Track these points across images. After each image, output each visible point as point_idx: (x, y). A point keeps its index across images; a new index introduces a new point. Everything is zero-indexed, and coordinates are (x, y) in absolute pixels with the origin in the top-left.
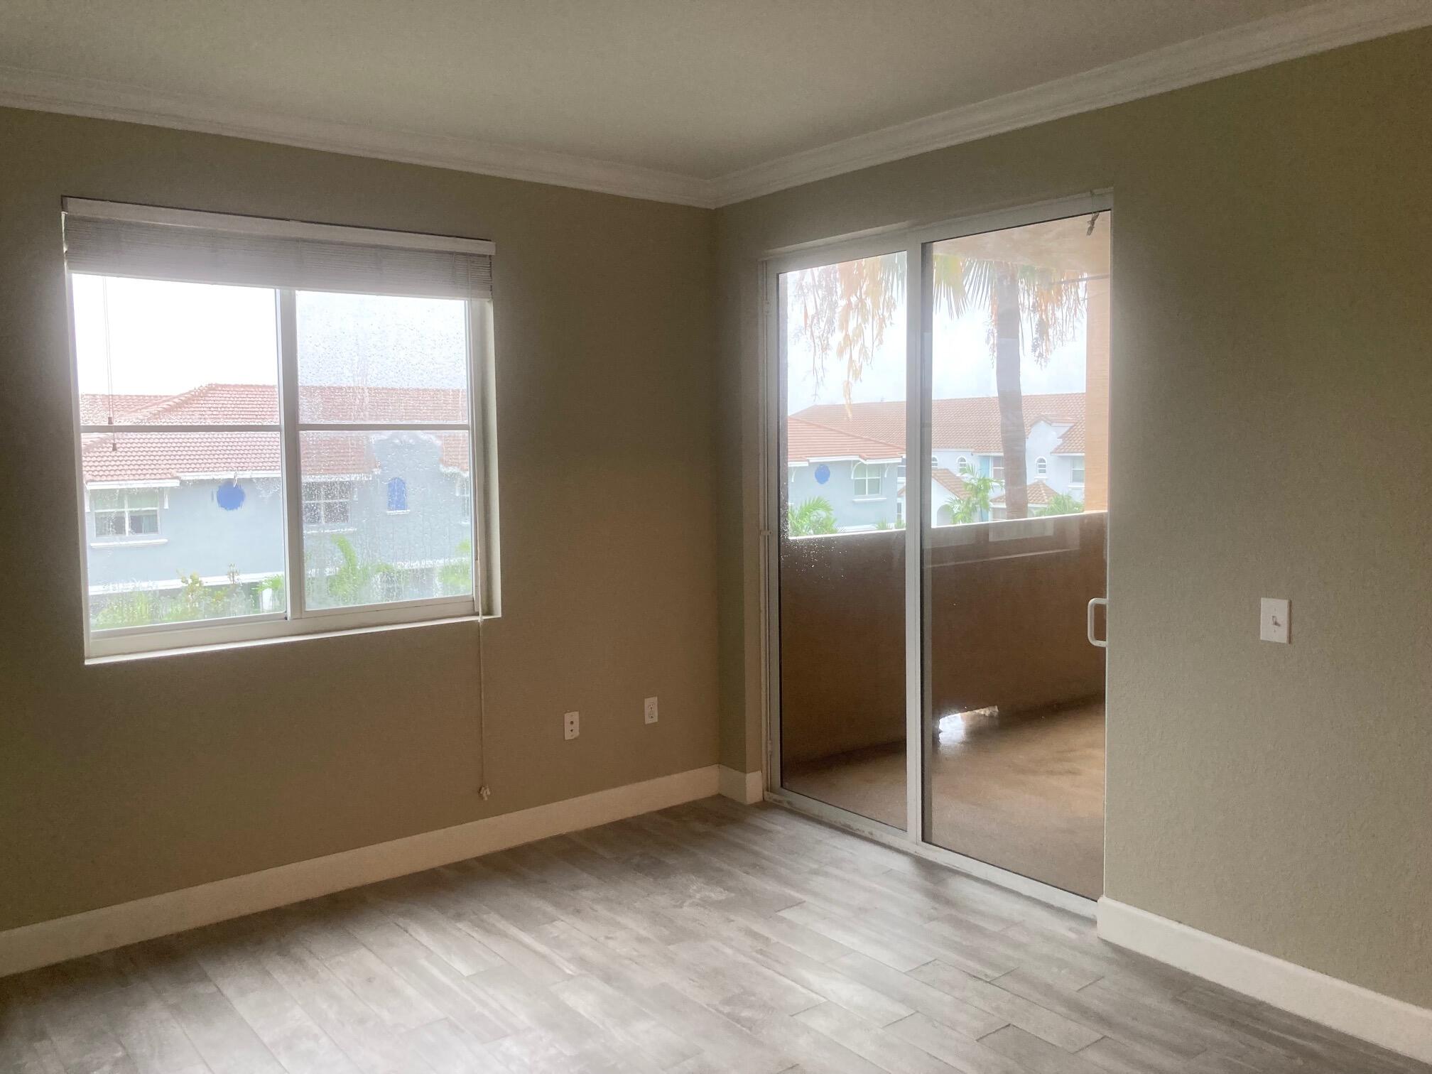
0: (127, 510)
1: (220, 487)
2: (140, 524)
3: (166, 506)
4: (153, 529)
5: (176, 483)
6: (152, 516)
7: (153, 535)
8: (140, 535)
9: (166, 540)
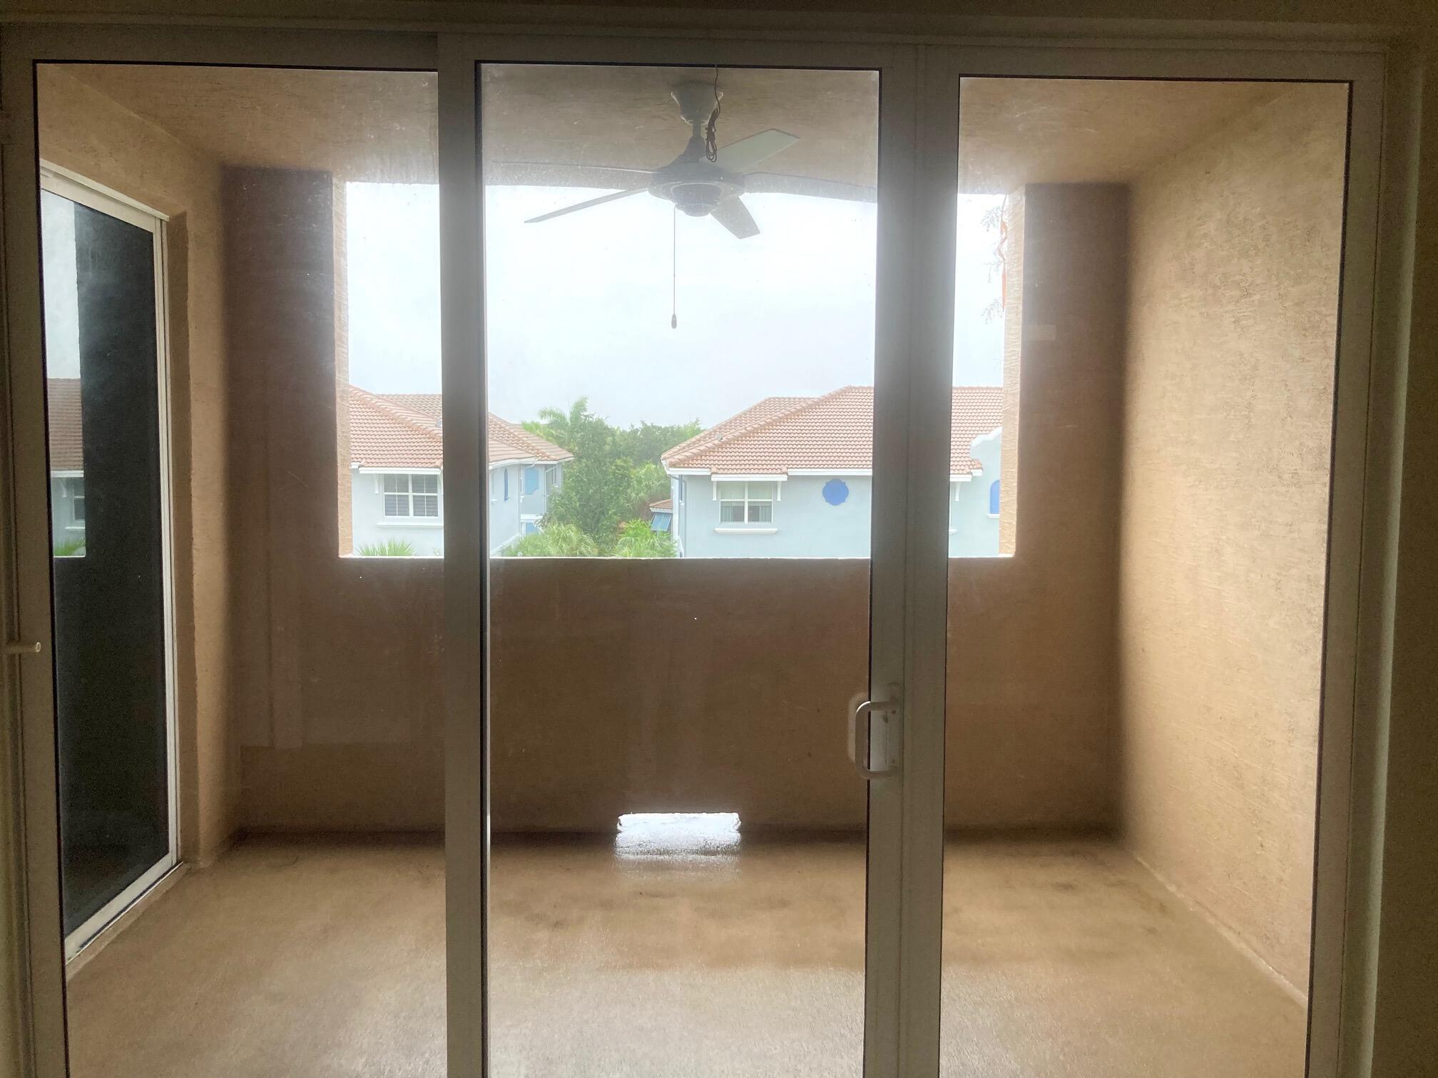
0: (747, 500)
1: (827, 483)
2: (757, 513)
3: (779, 499)
4: (768, 519)
5: (784, 478)
6: (768, 506)
7: (768, 523)
8: (757, 523)
9: (776, 530)
